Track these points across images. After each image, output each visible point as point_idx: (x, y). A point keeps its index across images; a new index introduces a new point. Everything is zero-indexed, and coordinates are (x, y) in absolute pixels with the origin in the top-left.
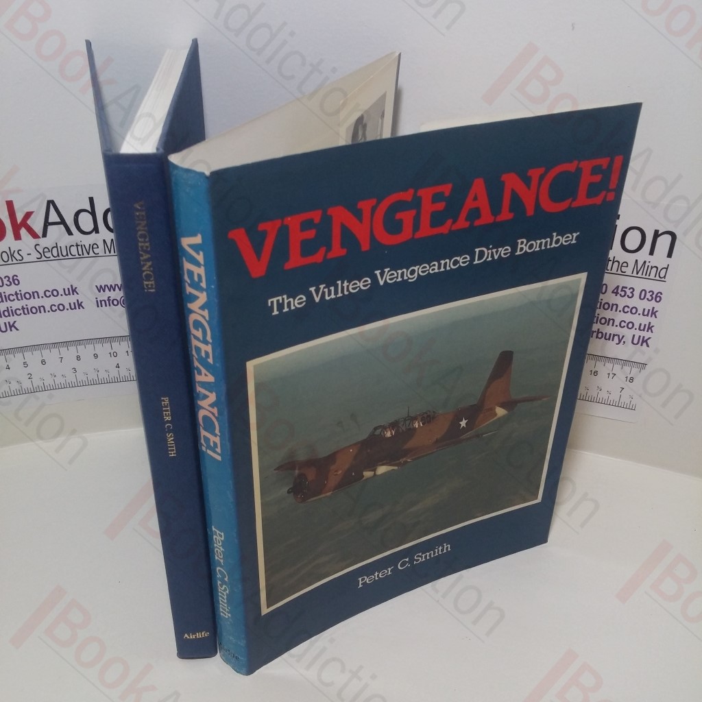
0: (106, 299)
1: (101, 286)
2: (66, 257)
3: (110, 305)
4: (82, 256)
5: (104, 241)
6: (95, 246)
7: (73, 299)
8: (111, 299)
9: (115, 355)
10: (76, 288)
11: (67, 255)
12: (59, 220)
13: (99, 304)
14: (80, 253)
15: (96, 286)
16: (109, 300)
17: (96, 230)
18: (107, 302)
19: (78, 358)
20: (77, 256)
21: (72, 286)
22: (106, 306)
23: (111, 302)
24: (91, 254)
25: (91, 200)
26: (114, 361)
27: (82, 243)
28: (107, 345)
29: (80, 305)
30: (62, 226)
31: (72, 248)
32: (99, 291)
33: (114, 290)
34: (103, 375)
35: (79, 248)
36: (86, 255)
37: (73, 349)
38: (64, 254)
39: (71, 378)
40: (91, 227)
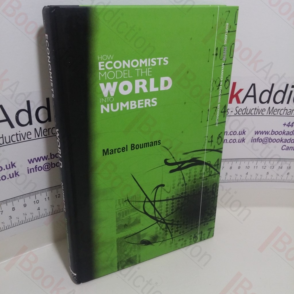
0: (34, 167)
1: (31, 160)
2: (8, 144)
3: (36, 171)
4: (20, 141)
5: (35, 129)
6: (29, 133)
7: (12, 171)
8: (38, 167)
9: (38, 202)
10: (14, 163)
11: (10, 142)
12: (5, 118)
13: (29, 171)
14: (19, 139)
15: (28, 160)
16: (36, 168)
17: (30, 122)
18: (35, 169)
19: (14, 209)
20: (17, 142)
21: (12, 162)
22: (34, 172)
23: (37, 169)
24: (26, 139)
25: (28, 102)
26: (37, 206)
27: (20, 133)
28: (33, 197)
29: (16, 174)
30: (7, 123)
31: (14, 136)
32: (30, 163)
33: (40, 161)
34: (29, 216)
35: (18, 136)
36: (22, 140)
37: (10, 204)
38: (8, 141)
39: (8, 223)
40: (27, 120)
